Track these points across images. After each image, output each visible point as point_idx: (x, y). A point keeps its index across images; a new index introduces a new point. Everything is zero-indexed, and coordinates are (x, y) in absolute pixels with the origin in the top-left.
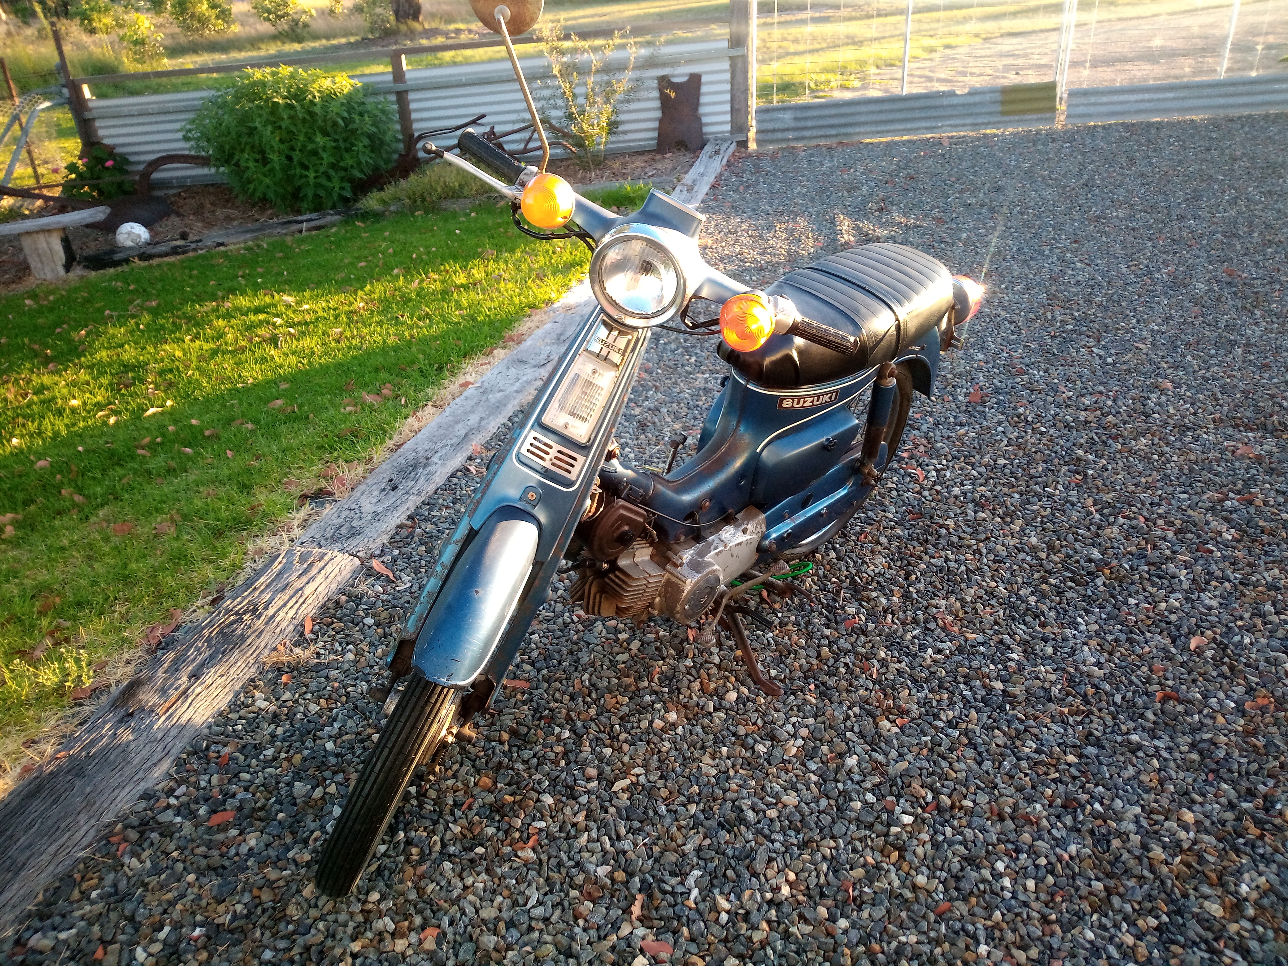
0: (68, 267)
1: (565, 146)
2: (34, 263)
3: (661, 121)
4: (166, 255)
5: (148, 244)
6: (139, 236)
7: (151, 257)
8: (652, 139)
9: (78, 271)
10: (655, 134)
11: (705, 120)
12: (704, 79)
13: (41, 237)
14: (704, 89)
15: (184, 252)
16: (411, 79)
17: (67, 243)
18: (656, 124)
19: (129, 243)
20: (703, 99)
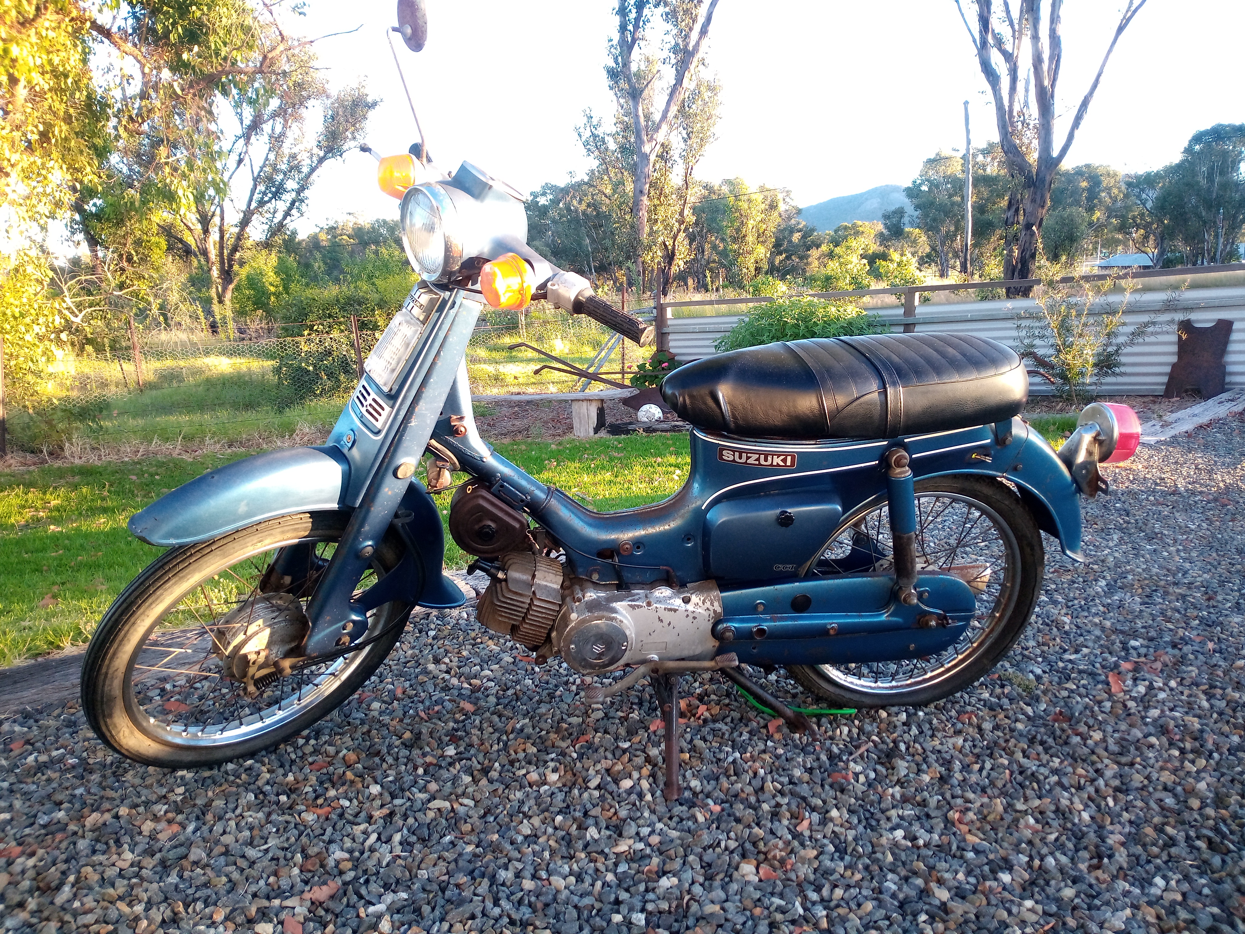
0: (596, 430)
1: (1043, 375)
2: (576, 424)
3: (1174, 366)
4: (666, 431)
5: (659, 421)
6: (654, 415)
7: (655, 430)
8: (1162, 384)
9: (603, 434)
10: (1165, 379)
11: (1230, 368)
12: (1235, 326)
13: (585, 404)
14: (1234, 336)
15: (680, 431)
16: (921, 314)
17: (601, 413)
18: (1168, 369)
19: (645, 419)
20: (1232, 347)
